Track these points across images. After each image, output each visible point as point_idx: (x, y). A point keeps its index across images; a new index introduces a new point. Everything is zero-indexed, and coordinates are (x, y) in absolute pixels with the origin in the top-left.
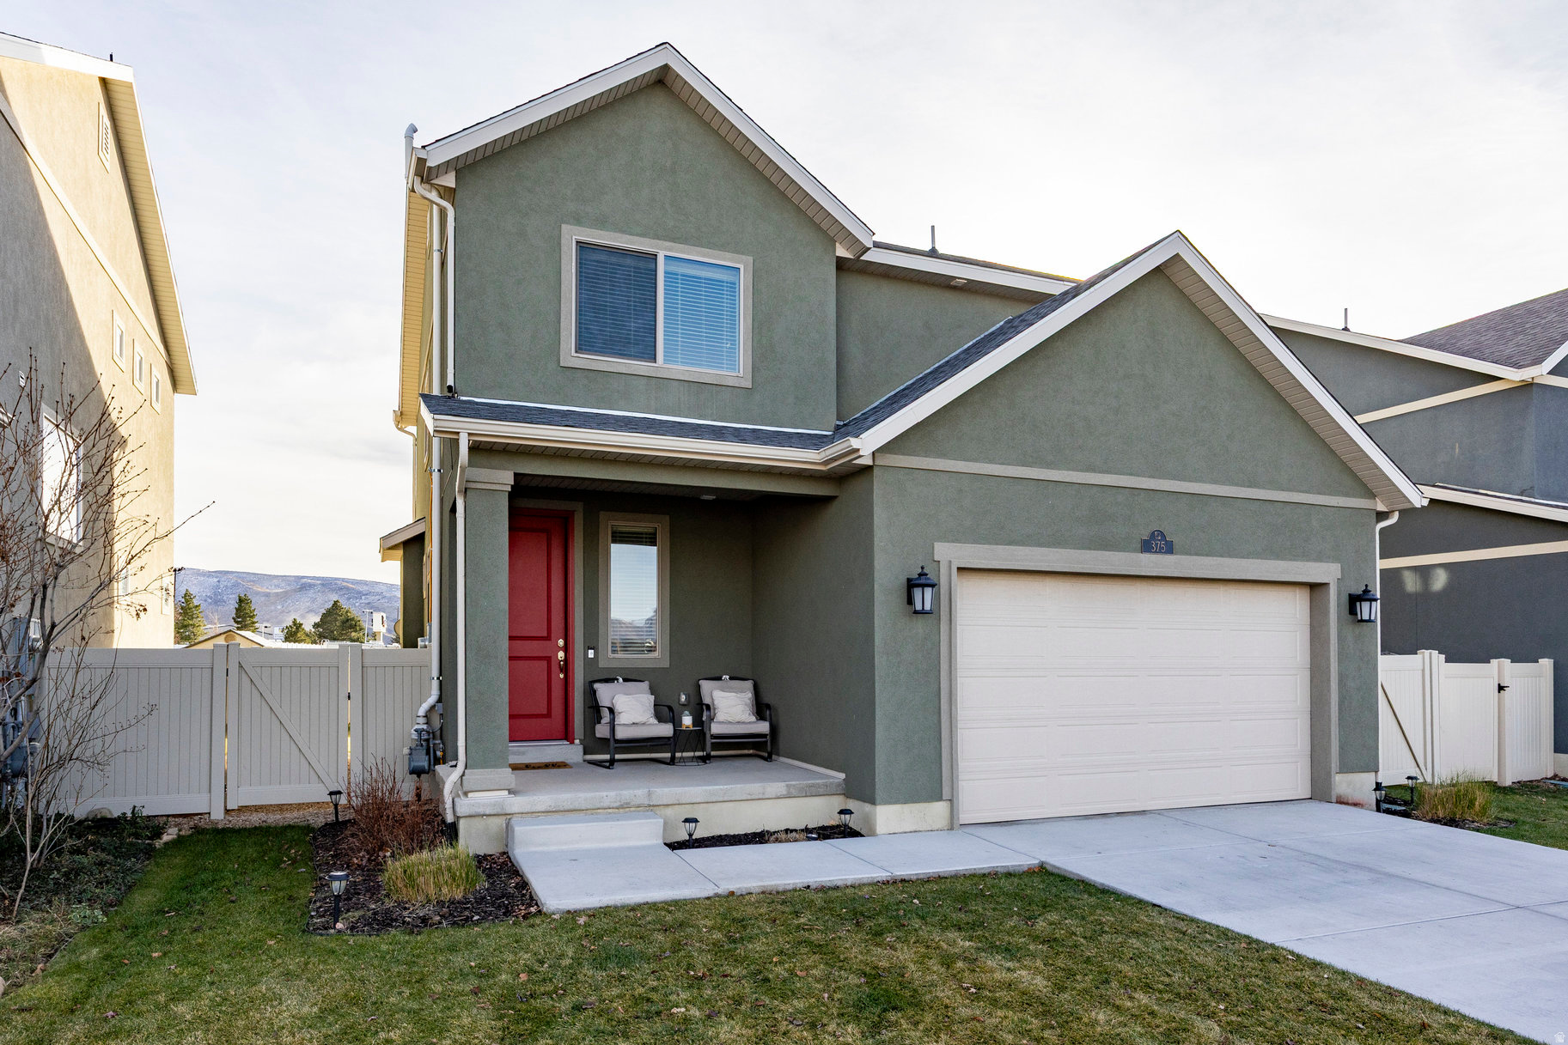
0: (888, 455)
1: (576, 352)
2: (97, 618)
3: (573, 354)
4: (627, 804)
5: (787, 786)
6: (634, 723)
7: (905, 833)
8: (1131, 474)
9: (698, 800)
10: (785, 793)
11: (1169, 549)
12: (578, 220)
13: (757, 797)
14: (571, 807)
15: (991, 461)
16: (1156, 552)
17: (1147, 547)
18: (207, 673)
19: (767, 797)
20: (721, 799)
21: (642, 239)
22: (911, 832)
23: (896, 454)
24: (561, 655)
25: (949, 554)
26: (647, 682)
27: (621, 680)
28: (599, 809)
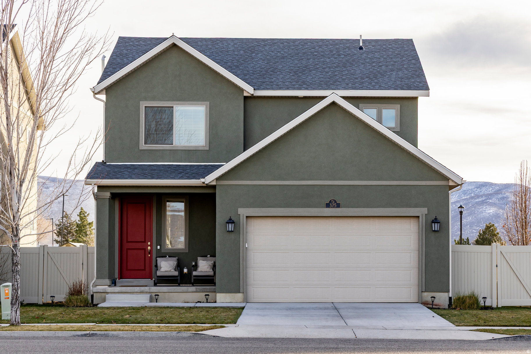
0: (221, 181)
1: (145, 144)
2: (5, 237)
3: (144, 145)
4: (143, 291)
5: (196, 288)
6: (166, 271)
7: (227, 303)
8: (321, 180)
9: (165, 291)
10: (195, 290)
11: (338, 206)
12: (145, 99)
13: (185, 291)
14: (125, 291)
15: (261, 180)
16: (332, 207)
17: (328, 206)
18: (37, 255)
19: (189, 291)
20: (173, 291)
21: (168, 102)
22: (229, 302)
23: (224, 180)
24: (149, 248)
25: (243, 212)
26: (177, 258)
27: (168, 256)
28: (134, 292)
